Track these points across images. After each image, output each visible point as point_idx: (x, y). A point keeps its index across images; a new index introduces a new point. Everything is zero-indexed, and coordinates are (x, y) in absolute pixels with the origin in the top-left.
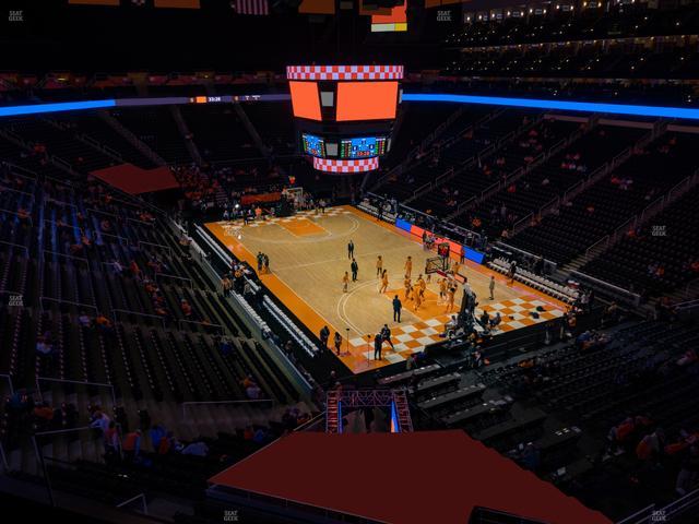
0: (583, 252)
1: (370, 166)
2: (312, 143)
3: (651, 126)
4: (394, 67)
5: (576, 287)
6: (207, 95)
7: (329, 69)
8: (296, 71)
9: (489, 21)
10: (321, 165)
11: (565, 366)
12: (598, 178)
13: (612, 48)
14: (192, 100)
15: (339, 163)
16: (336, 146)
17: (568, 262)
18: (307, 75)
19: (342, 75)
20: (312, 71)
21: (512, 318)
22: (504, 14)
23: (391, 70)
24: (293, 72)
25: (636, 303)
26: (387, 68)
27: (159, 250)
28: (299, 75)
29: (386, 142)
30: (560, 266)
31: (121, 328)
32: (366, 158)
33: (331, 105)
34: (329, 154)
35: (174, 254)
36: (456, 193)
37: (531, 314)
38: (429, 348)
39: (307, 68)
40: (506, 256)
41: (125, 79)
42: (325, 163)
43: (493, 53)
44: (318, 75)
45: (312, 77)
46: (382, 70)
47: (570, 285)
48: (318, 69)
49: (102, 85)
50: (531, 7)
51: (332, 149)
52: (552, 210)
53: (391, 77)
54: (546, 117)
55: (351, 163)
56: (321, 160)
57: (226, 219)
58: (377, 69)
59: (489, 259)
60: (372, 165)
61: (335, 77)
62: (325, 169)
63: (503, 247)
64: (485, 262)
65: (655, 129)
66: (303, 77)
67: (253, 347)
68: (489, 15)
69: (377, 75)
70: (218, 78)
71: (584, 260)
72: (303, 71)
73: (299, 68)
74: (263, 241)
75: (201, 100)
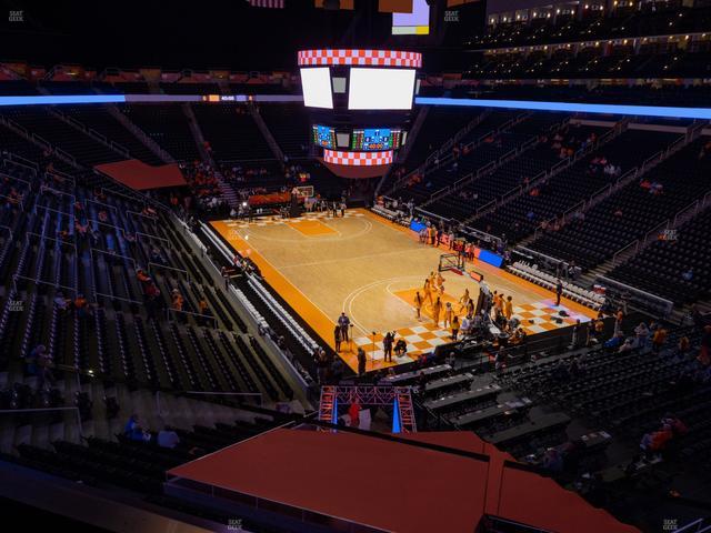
0: (609, 257)
1: (384, 160)
2: (323, 134)
3: (684, 130)
4: (412, 54)
5: (603, 292)
6: (221, 94)
7: (342, 53)
8: (307, 55)
9: (514, 22)
10: (332, 157)
11: (591, 370)
12: (626, 182)
13: (644, 48)
14: (205, 98)
15: (351, 155)
16: (348, 136)
17: (594, 267)
18: (319, 59)
19: (355, 59)
20: (324, 55)
21: (532, 322)
22: (530, 14)
23: (408, 57)
24: (304, 56)
25: (668, 310)
26: (404, 54)
27: (157, 243)
28: (310, 60)
29: (401, 135)
30: (585, 272)
31: (101, 314)
32: (380, 151)
33: (343, 91)
34: (340, 145)
35: (173, 247)
36: (476, 196)
37: (554, 318)
38: (439, 348)
39: (319, 52)
40: (527, 260)
41: (137, 75)
42: (335, 155)
43: (518, 55)
44: (330, 59)
45: (324, 61)
46: (399, 57)
47: (596, 290)
48: (330, 53)
49: (113, 80)
50: (558, 7)
51: (343, 140)
52: (577, 215)
53: (408, 64)
54: (572, 121)
55: (363, 155)
56: (331, 152)
57: (232, 218)
58: (393, 54)
59: (508, 263)
60: (386, 158)
61: (348, 61)
62: (335, 161)
63: (524, 251)
64: (503, 266)
65: (689, 133)
66: (314, 62)
67: (247, 341)
68: (514, 16)
69: (393, 60)
70: (232, 77)
71: (612, 265)
72: (314, 55)
73: (310, 52)
74: (269, 239)
75: (214, 98)
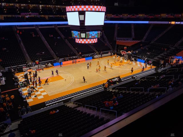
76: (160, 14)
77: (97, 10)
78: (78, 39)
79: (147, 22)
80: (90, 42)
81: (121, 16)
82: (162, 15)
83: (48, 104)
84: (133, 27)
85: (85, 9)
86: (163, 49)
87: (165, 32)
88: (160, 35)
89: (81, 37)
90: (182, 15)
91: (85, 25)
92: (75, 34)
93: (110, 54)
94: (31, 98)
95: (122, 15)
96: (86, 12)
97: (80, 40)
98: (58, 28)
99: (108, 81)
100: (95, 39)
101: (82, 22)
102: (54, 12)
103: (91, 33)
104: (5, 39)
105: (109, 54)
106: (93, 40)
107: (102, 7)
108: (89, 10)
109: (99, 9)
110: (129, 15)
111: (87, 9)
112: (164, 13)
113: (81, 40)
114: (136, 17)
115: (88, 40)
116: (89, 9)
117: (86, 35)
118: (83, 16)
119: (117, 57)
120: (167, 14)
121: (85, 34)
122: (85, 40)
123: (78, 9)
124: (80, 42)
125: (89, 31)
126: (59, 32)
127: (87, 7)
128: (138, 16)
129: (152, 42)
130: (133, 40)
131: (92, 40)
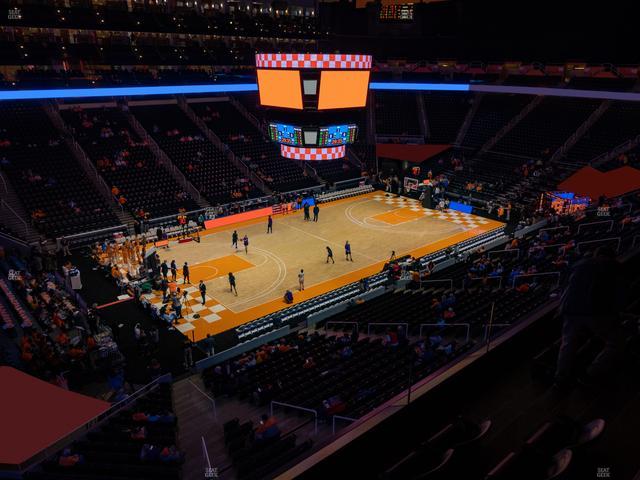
76: (501, 64)
77: (353, 66)
78: (293, 149)
79: (465, 87)
80: (329, 157)
81: (386, 66)
82: (508, 65)
83: (243, 335)
84: (421, 100)
85: (320, 65)
86: (517, 170)
87: (518, 119)
88: (506, 129)
89: (304, 141)
90: (565, 69)
91: (320, 108)
92: (282, 132)
93: (363, 187)
94: (186, 322)
95: (386, 62)
96: (323, 73)
97: (297, 152)
98: (189, 104)
99: (387, 266)
100: (340, 148)
101: (310, 100)
102: (179, 53)
103: (331, 130)
104: (30, 146)
105: (361, 187)
106: (337, 151)
107: (357, 57)
108: (330, 67)
109: (357, 63)
110: (408, 63)
111: (326, 63)
112: (513, 60)
113: (302, 151)
114: (429, 68)
115: (324, 151)
116: (332, 65)
117: (318, 137)
118: (316, 82)
119: (388, 195)
120: (522, 65)
121: (315, 134)
122: (313, 151)
123: (301, 63)
124: (297, 157)
125: (327, 124)
126: (196, 119)
127: (326, 57)
128: (436, 67)
129: (485, 150)
130: (427, 141)
131: (333, 149)
